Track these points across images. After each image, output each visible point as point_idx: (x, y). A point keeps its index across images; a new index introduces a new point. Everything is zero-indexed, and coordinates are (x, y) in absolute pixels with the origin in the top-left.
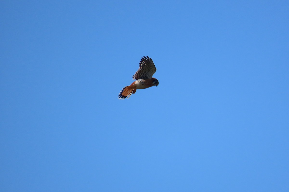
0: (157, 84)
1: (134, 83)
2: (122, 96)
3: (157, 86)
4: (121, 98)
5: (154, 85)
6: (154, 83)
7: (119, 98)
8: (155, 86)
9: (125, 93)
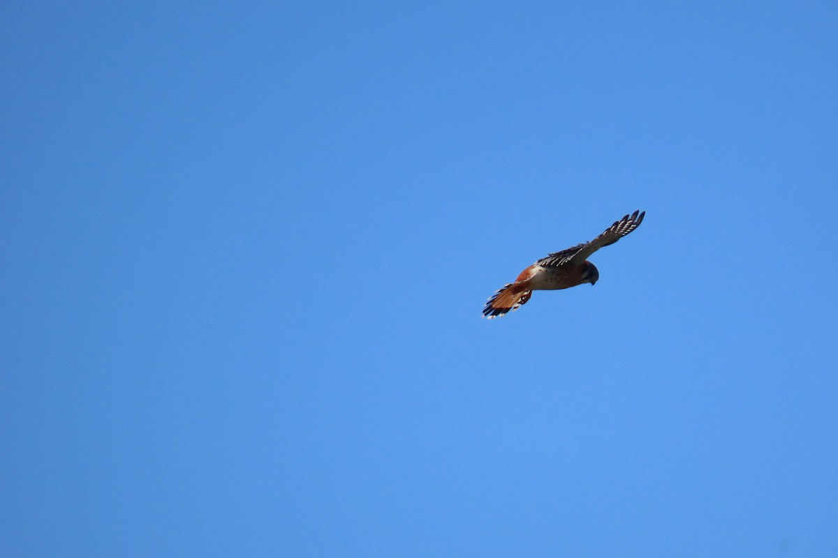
0: (594, 278)
1: (526, 273)
2: (494, 309)
3: (593, 283)
4: (492, 315)
5: (587, 280)
6: (585, 275)
7: (486, 315)
8: (588, 285)
9: (501, 302)
